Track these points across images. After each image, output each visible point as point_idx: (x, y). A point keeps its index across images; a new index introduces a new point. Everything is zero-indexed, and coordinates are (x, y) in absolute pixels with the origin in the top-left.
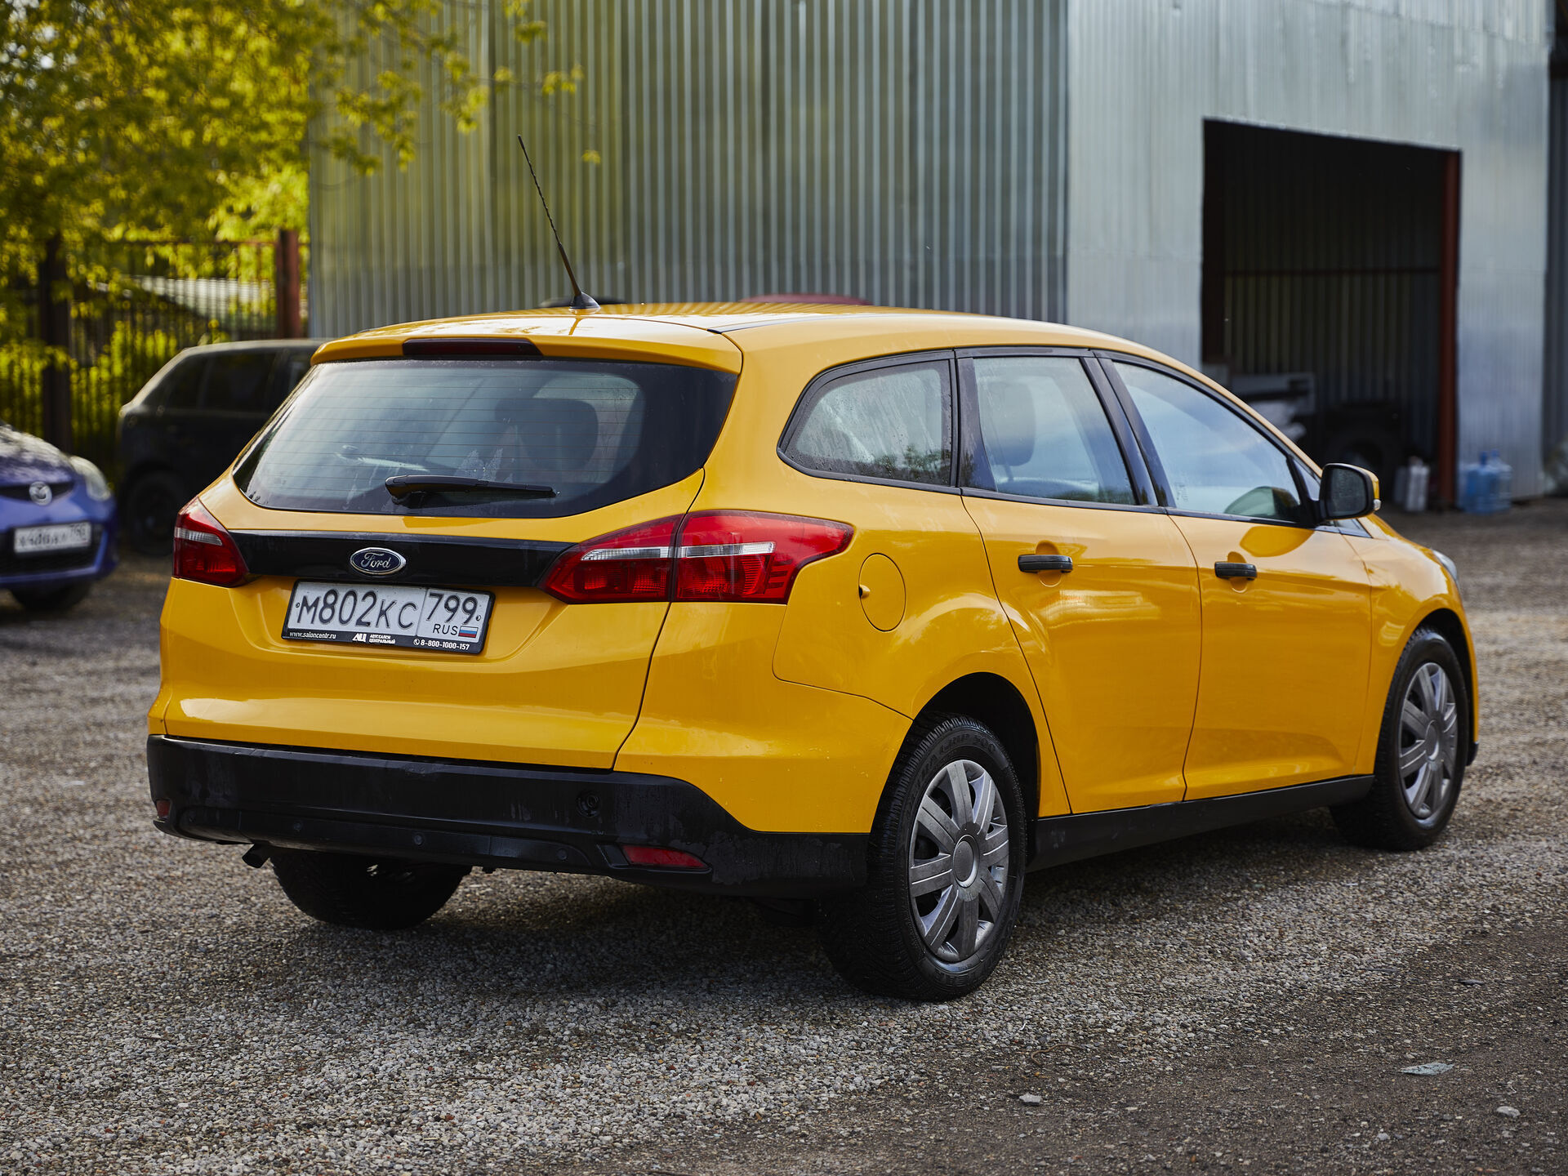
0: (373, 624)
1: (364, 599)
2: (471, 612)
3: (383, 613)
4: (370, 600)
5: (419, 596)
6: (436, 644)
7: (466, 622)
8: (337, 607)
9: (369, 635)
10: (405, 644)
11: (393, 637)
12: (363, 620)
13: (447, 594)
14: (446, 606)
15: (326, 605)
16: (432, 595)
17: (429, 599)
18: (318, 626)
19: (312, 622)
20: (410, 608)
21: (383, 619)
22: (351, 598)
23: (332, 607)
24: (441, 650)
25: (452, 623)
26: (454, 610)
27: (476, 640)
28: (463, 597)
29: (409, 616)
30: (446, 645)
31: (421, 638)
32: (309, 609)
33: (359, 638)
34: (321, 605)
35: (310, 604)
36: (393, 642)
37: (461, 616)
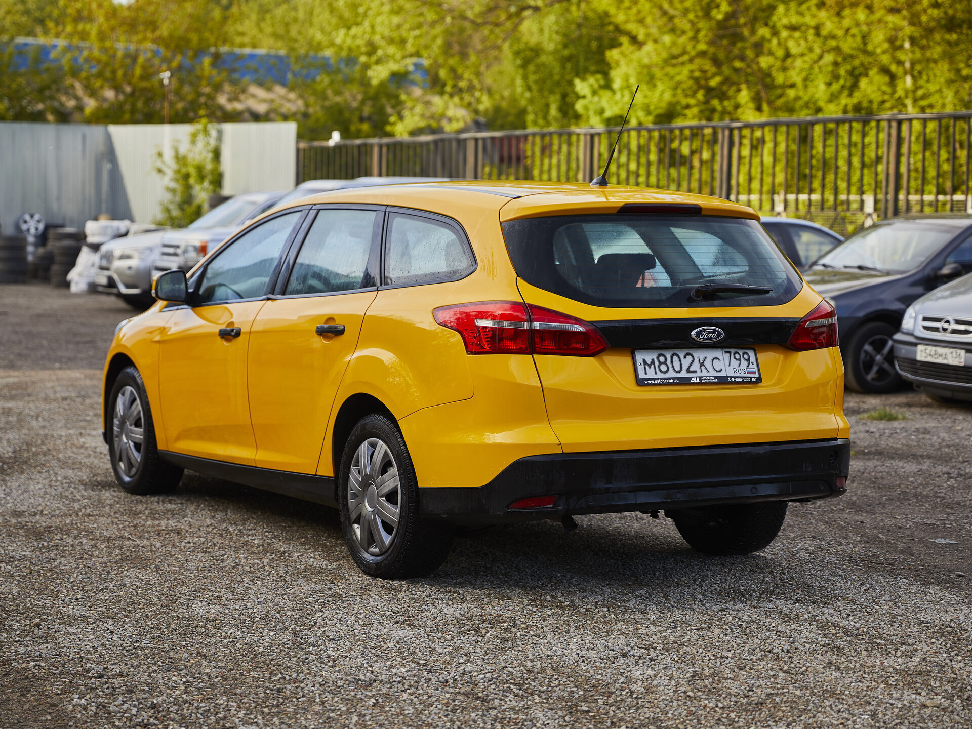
0: (699, 371)
1: (685, 357)
2: (748, 360)
3: (702, 365)
4: (689, 358)
5: (719, 353)
6: (740, 380)
7: (748, 366)
8: (669, 362)
9: (700, 378)
10: (723, 381)
11: (715, 377)
12: (691, 369)
13: (733, 351)
14: (735, 358)
15: (660, 363)
16: (726, 352)
17: (724, 354)
18: (660, 375)
19: (656, 373)
20: (716, 361)
21: (703, 368)
22: (675, 358)
23: (665, 363)
24: (743, 383)
25: (741, 367)
26: (739, 360)
27: (757, 375)
28: (741, 352)
29: (718, 365)
30: (745, 380)
31: (731, 377)
32: (650, 366)
33: (694, 380)
34: (657, 363)
35: (649, 363)
36: (717, 380)
37: (744, 364)
